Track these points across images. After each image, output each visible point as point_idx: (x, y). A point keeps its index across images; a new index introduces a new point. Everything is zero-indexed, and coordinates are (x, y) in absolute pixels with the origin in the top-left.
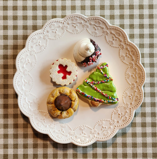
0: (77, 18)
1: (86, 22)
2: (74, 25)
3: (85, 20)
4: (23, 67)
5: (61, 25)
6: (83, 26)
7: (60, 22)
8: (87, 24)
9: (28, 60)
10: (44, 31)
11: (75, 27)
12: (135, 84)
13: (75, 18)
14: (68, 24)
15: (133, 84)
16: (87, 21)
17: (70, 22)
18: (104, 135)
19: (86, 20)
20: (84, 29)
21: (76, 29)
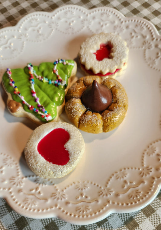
0: (145, 27)
1: (153, 39)
2: (133, 34)
3: (152, 36)
4: (26, 29)
5: (117, 23)
6: (144, 43)
7: (119, 17)
8: (151, 43)
9: (40, 28)
10: (90, 13)
11: (132, 37)
12: (153, 170)
13: (143, 25)
14: (127, 27)
15: (148, 169)
16: (155, 40)
17: (130, 27)
18: (24, 201)
19: (154, 36)
20: (142, 47)
21: (130, 41)
